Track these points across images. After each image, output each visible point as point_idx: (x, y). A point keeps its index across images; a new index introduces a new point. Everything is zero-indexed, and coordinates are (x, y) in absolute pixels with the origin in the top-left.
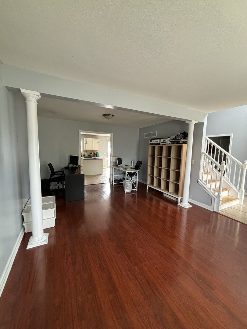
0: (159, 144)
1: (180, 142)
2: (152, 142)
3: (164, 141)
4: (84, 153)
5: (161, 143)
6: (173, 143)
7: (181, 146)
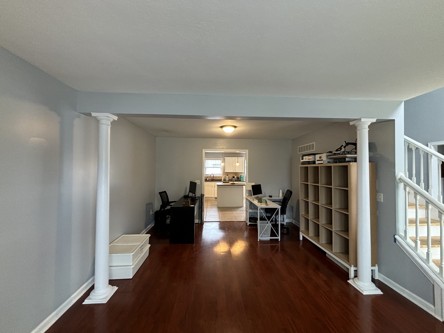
0: (314, 162)
1: (347, 159)
2: (304, 160)
3: (320, 157)
4: (224, 176)
5: (316, 160)
6: (336, 161)
7: (347, 166)
